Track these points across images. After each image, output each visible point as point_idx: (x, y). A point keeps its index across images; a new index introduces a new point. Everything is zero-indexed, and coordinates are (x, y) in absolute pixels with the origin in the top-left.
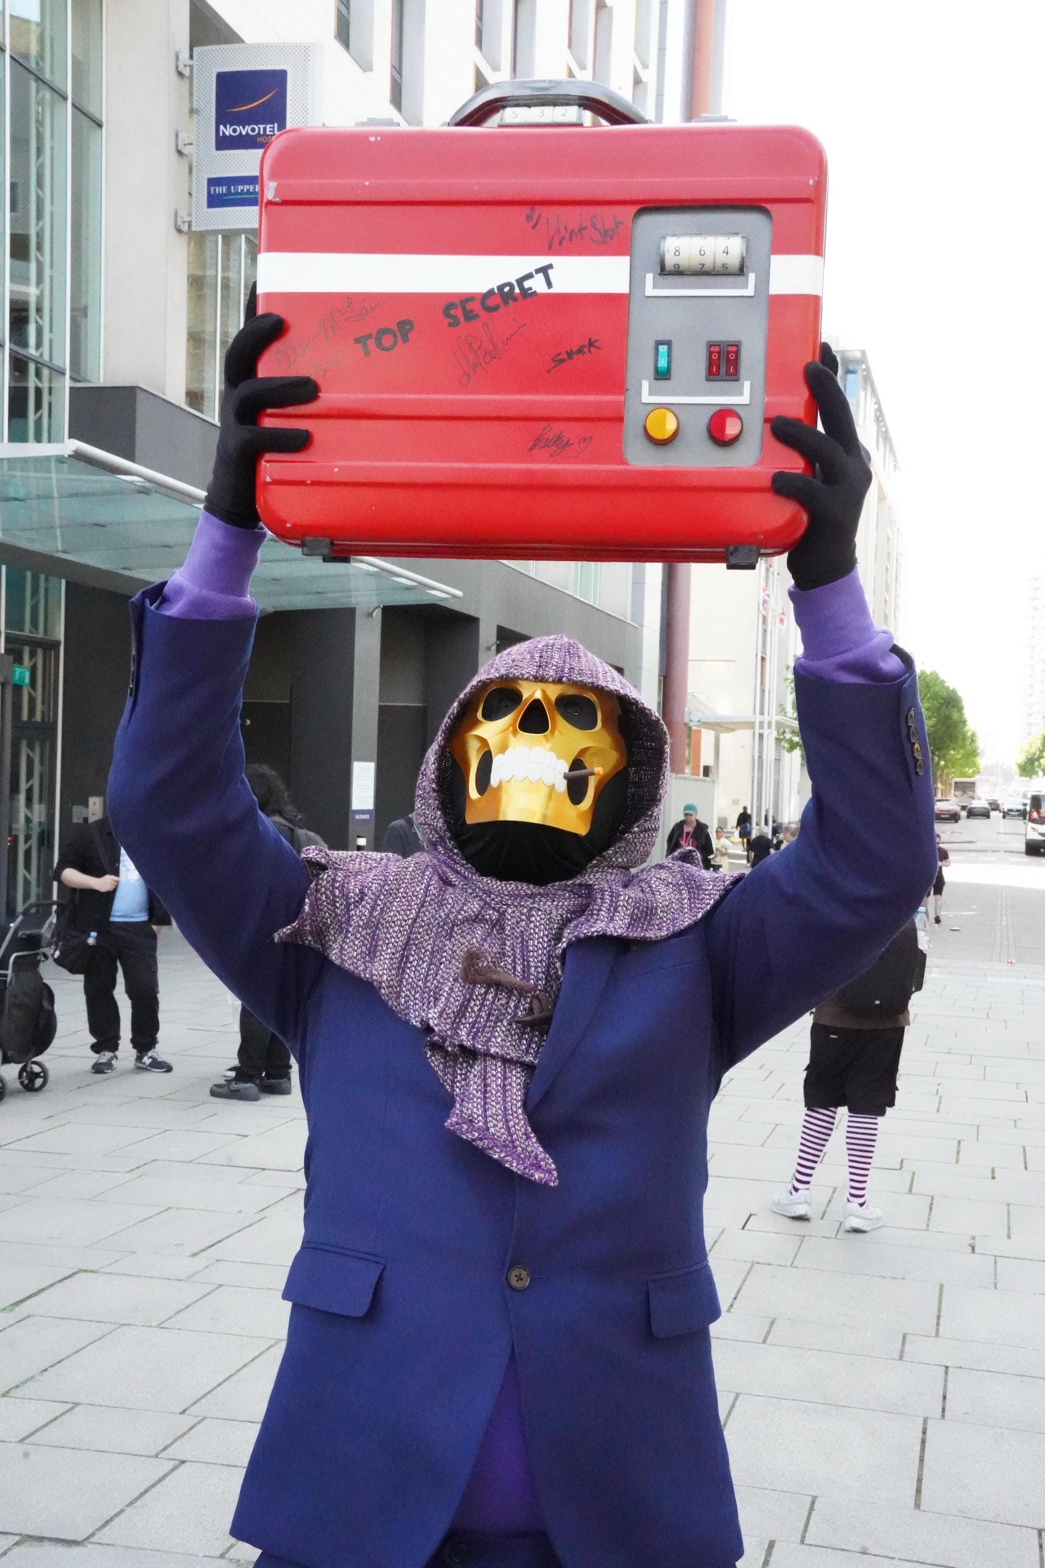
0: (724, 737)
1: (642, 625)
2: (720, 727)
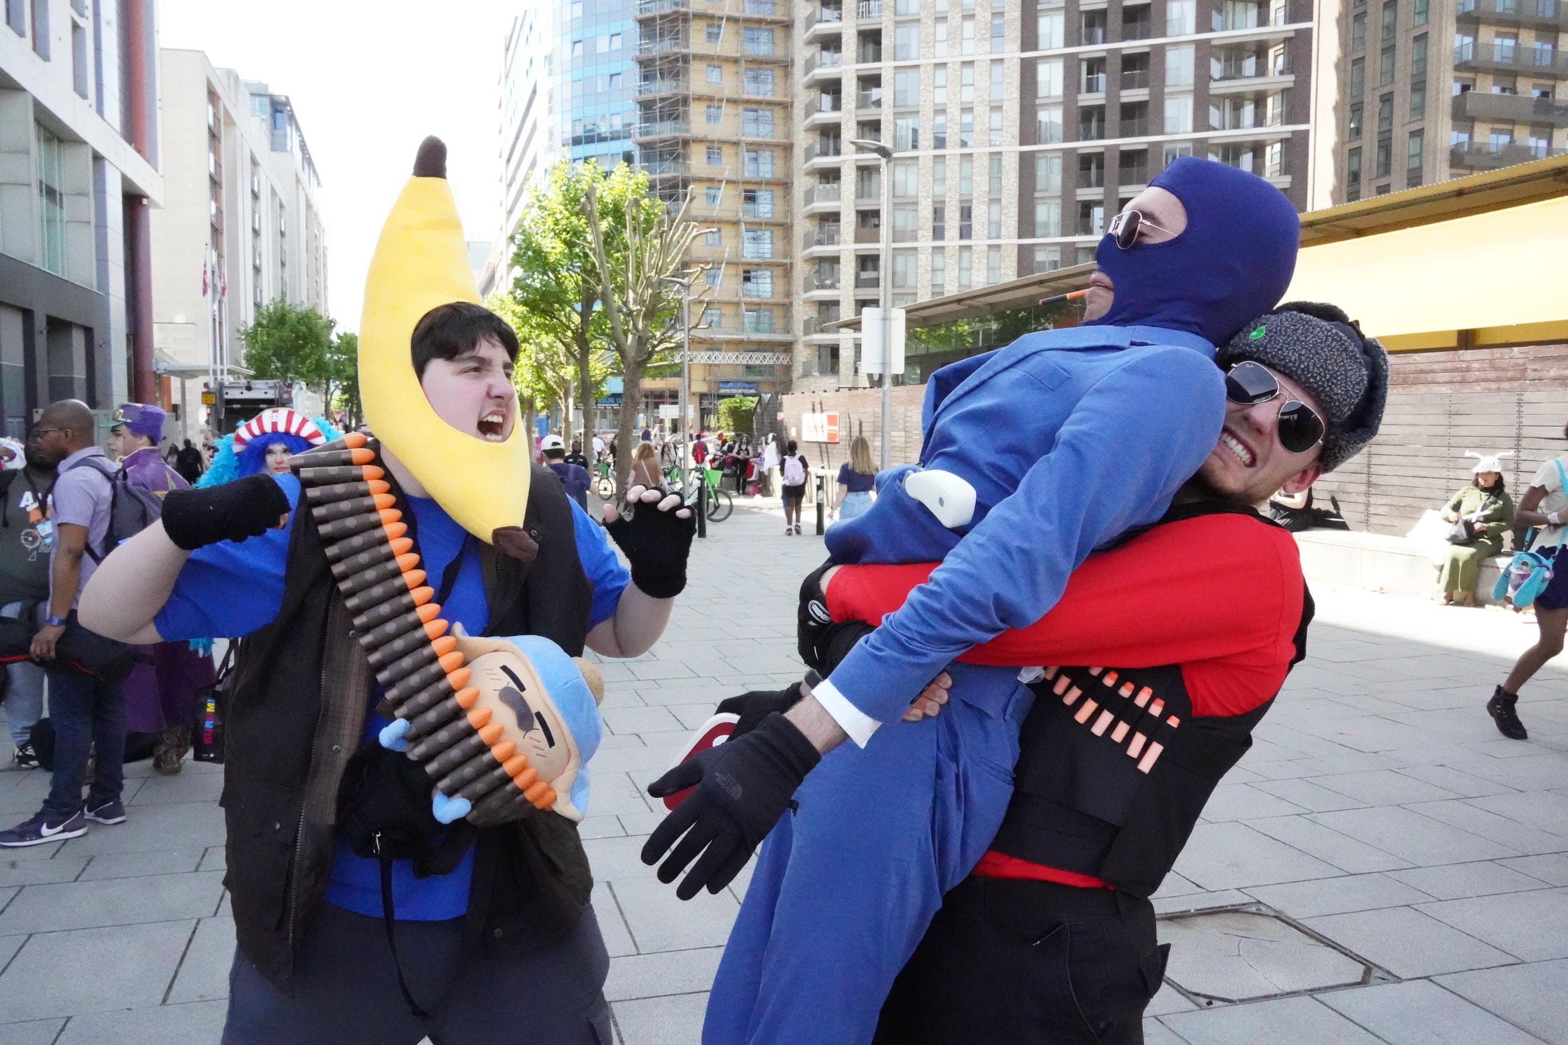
0: (189, 383)
1: (108, 294)
2: (186, 374)
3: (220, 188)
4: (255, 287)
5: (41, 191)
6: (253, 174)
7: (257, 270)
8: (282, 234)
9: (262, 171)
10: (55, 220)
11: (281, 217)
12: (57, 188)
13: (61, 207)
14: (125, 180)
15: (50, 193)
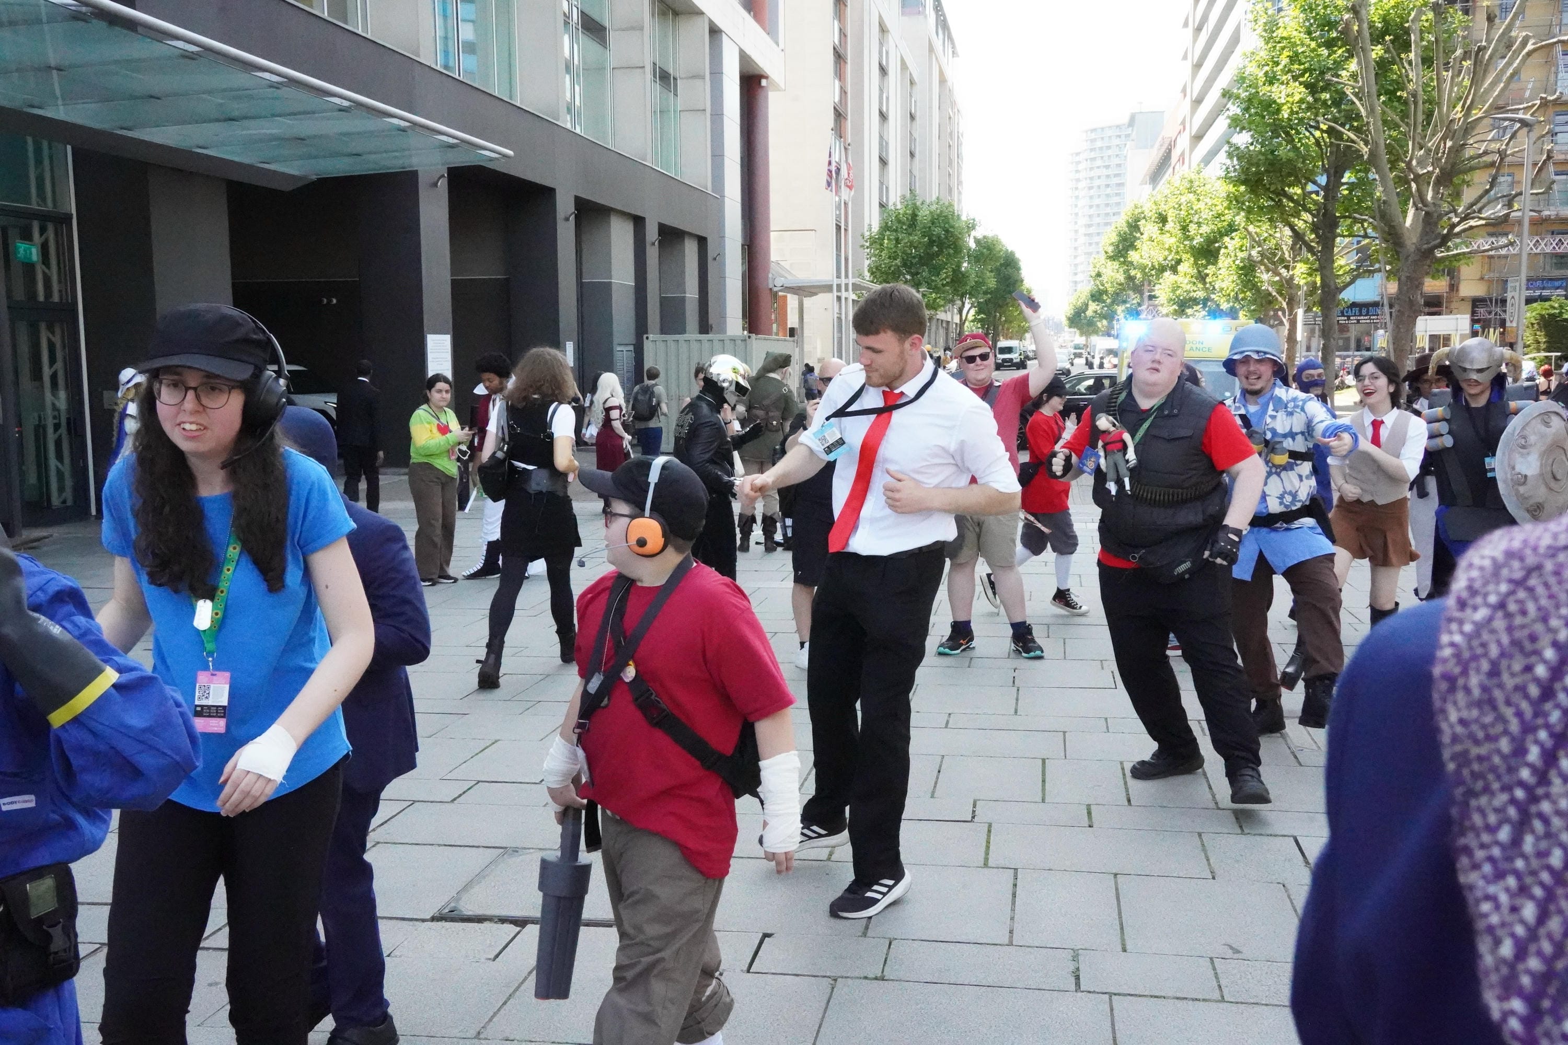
0: (807, 302)
1: (723, 197)
2: (804, 291)
3: (846, 62)
4: (881, 183)
5: (655, 76)
6: (881, 44)
7: (883, 162)
8: (912, 117)
9: (891, 40)
10: (669, 111)
11: (911, 96)
12: (671, 71)
13: (676, 95)
14: (744, 58)
15: (664, 78)
